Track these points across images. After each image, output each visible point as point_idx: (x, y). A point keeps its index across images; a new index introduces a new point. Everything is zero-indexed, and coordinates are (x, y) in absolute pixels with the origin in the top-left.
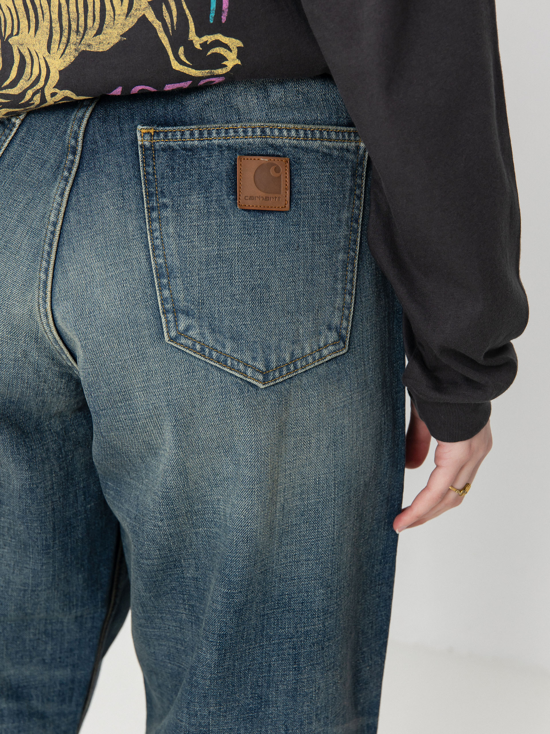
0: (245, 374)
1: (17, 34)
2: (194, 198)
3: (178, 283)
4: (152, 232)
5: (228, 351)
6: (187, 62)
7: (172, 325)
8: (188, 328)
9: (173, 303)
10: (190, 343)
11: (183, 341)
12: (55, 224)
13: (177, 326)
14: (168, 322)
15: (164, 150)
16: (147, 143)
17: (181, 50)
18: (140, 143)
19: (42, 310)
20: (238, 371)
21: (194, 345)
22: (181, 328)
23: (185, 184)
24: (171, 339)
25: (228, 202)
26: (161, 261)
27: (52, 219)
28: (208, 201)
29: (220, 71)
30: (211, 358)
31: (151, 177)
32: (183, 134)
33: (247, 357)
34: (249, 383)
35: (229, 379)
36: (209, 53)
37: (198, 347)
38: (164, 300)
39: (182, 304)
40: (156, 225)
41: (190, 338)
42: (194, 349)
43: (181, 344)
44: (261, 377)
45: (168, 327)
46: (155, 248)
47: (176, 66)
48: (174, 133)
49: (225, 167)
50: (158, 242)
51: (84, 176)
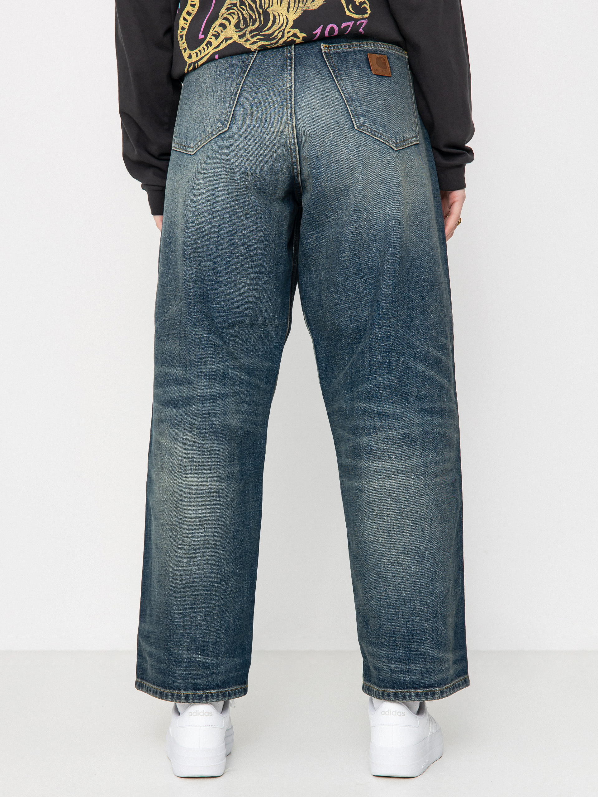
0: (389, 143)
1: (272, 6)
2: (354, 70)
3: (357, 104)
4: (340, 85)
5: (381, 132)
6: (353, 11)
7: (357, 121)
8: (364, 122)
9: (356, 112)
10: (366, 129)
11: (363, 128)
12: (291, 88)
13: (359, 122)
14: (355, 120)
15: (335, 53)
16: (327, 51)
17: (351, 5)
18: (323, 51)
19: (290, 126)
20: (386, 141)
21: (367, 129)
22: (361, 122)
23: (348, 65)
24: (358, 127)
25: (368, 72)
26: (347, 95)
27: (289, 85)
28: (360, 71)
29: (366, 16)
30: (375, 135)
31: (332, 64)
32: (341, 46)
33: (389, 135)
34: (390, 147)
35: (383, 145)
36: (362, 7)
37: (369, 130)
38: (352, 111)
39: (360, 112)
40: (340, 82)
41: (365, 126)
42: (367, 131)
43: (362, 129)
44: (395, 145)
45: (356, 122)
46: (343, 91)
47: (348, 13)
48: (337, 47)
49: (363, 58)
50: (344, 88)
51: (298, 68)
